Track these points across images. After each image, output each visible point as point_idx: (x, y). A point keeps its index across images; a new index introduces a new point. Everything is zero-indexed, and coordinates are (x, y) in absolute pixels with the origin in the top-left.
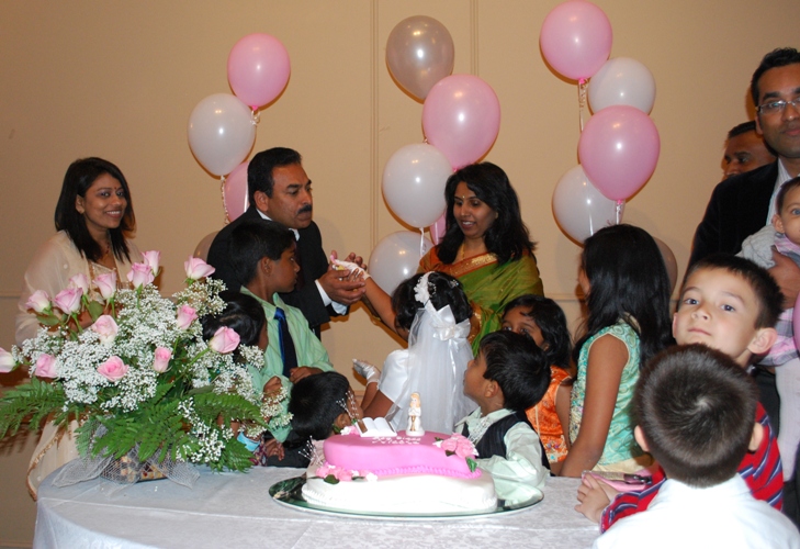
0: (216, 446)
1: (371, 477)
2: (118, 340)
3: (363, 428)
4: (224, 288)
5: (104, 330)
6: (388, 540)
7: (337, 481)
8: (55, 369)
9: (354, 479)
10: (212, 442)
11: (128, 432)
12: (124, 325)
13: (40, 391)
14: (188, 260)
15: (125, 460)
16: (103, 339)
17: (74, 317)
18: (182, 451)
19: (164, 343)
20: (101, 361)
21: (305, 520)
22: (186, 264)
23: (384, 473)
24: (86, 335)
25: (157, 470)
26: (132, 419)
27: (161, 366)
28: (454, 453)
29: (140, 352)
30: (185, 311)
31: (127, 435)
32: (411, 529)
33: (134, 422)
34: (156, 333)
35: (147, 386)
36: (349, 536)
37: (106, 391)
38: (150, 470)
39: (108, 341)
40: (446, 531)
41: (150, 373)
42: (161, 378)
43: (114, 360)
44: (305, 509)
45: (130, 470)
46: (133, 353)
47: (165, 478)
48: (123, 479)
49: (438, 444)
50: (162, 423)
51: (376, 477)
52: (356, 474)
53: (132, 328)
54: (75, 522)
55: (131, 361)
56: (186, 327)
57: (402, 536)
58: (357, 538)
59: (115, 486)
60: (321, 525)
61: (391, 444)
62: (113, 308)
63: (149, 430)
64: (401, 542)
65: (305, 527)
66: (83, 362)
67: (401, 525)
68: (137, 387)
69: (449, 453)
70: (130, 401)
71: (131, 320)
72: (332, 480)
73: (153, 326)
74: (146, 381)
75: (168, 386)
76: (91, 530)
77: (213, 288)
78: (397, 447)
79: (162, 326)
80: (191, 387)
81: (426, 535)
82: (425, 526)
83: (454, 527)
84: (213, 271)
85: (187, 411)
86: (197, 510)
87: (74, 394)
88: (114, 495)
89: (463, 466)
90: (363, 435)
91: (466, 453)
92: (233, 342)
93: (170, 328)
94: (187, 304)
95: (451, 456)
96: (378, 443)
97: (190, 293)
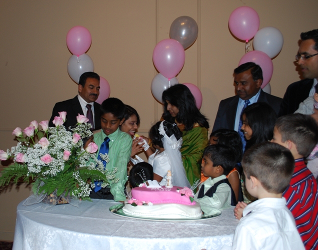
0: (88, 190)
1: (150, 204)
2: (49, 147)
3: (148, 184)
4: (92, 127)
5: (43, 143)
6: (156, 228)
7: (136, 205)
8: (24, 159)
9: (143, 204)
10: (86, 189)
12: (52, 141)
13: (18, 168)
14: (78, 115)
15: (52, 196)
16: (43, 147)
17: (32, 138)
18: (74, 192)
19: (67, 149)
20: (42, 156)
21: (123, 220)
22: (77, 117)
23: (156, 203)
24: (36, 145)
25: (64, 200)
26: (54, 179)
27: (66, 158)
28: (184, 195)
29: (58, 153)
30: (76, 136)
31: (52, 185)
32: (166, 224)
34: (64, 145)
35: (61, 166)
36: (140, 227)
37: (44, 168)
38: (62, 200)
39: (45, 148)
40: (180, 225)
41: (62, 161)
42: (66, 163)
43: (47, 155)
44: (123, 216)
45: (54, 200)
46: (55, 153)
47: (68, 203)
48: (51, 203)
49: (178, 191)
50: (66, 181)
51: (152, 204)
52: (144, 202)
53: (55, 143)
54: (32, 219)
55: (55, 156)
56: (77, 142)
58: (143, 227)
59: (48, 206)
60: (130, 222)
61: (159, 191)
62: (47, 135)
63: (61, 184)
64: (161, 229)
65: (123, 223)
66: (35, 156)
67: (162, 223)
68: (57, 166)
69: (182, 195)
70: (54, 172)
71: (54, 139)
72: (134, 204)
73: (63, 142)
74: (60, 164)
75: (69, 166)
76: (38, 222)
77: (87, 127)
78: (161, 192)
79: (67, 142)
80: (79, 167)
81: (172, 227)
82: (172, 224)
83: (183, 224)
84: (88, 120)
85: (77, 176)
86: (80, 216)
87: (32, 169)
88: (47, 209)
89: (188, 200)
90: (148, 187)
91: (189, 195)
92: (95, 148)
93: (70, 143)
94: (77, 133)
95: (183, 196)
96: (154, 190)
97: (78, 129)
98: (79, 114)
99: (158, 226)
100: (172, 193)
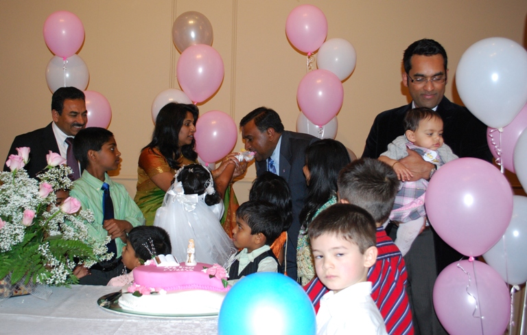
0: (63, 273)
1: (162, 292)
3: (158, 261)
6: (172, 331)
7: (141, 295)
9: (152, 293)
10: (60, 271)
11: (5, 265)
12: (3, 195)
14: (48, 153)
15: (2, 283)
18: (40, 277)
19: (30, 207)
21: (120, 320)
22: (48, 156)
23: (170, 289)
25: (24, 289)
26: (7, 257)
27: (28, 222)
28: (214, 276)
29: (14, 213)
30: (45, 186)
31: (3, 267)
32: (186, 324)
33: (9, 258)
34: (25, 200)
35: (18, 235)
36: (147, 330)
38: (20, 289)
40: (208, 324)
41: (20, 227)
42: (27, 229)
44: (120, 313)
45: (6, 289)
46: (9, 213)
47: (28, 294)
49: (205, 271)
50: (27, 259)
51: (166, 292)
52: (153, 290)
53: (9, 197)
55: (8, 219)
56: (46, 197)
57: (181, 329)
58: (152, 331)
60: (130, 323)
61: (176, 271)
63: (18, 263)
64: (180, 333)
65: (120, 324)
67: (180, 321)
68: (11, 235)
69: (211, 276)
70: (6, 245)
71: (8, 192)
72: (138, 294)
73: (22, 196)
74: (17, 231)
75: (32, 235)
78: (179, 273)
79: (29, 196)
80: (48, 235)
81: (196, 327)
82: (196, 322)
83: (213, 322)
85: (45, 251)
86: (47, 315)
89: (220, 284)
90: (158, 265)
91: (222, 276)
92: (76, 207)
93: (34, 197)
94: (46, 182)
95: (212, 278)
96: (168, 271)
97: (48, 174)
98: (51, 152)
99: (175, 327)
100: (196, 274)
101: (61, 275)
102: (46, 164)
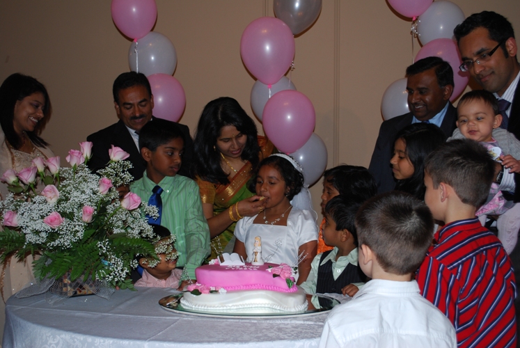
0: (122, 270)
1: (222, 291)
2: (59, 202)
3: (222, 260)
4: (131, 166)
5: (49, 195)
7: (200, 293)
8: (17, 221)
9: (211, 292)
10: (119, 268)
11: (65, 262)
12: (64, 191)
13: (9, 235)
14: (111, 148)
15: (67, 281)
16: (49, 200)
17: (32, 186)
18: (99, 275)
19: (89, 203)
20: (47, 215)
21: (176, 318)
22: (110, 150)
23: (231, 289)
24: (37, 198)
25: (88, 289)
26: (68, 254)
27: (87, 219)
28: (278, 276)
29: (75, 210)
30: (104, 182)
31: (64, 264)
32: (242, 323)
33: (70, 255)
34: (84, 196)
35: (78, 231)
37: (53, 235)
38: (84, 289)
39: (53, 202)
40: (266, 323)
41: (80, 223)
42: (89, 226)
43: (54, 214)
44: (178, 312)
45: (69, 288)
46: (71, 210)
47: (93, 294)
48: (61, 293)
49: (269, 270)
50: (86, 256)
51: (225, 291)
52: (213, 289)
53: (69, 194)
54: (24, 319)
55: (70, 216)
56: (105, 193)
59: (56, 298)
60: (185, 320)
61: (238, 270)
62: (58, 180)
63: (78, 260)
65: (176, 321)
66: (34, 215)
67: (238, 321)
68: (71, 233)
69: (275, 276)
70: (66, 241)
71: (68, 188)
72: (197, 292)
73: (83, 192)
74: (77, 228)
75: (92, 231)
76: (33, 323)
77: (124, 166)
78: (241, 272)
79: (88, 191)
80: (111, 233)
82: (253, 321)
83: (271, 322)
84: (128, 156)
85: (105, 248)
86: (107, 312)
87: (31, 238)
88: (55, 303)
89: (284, 285)
90: (222, 264)
91: (287, 275)
92: (135, 202)
93: (94, 193)
94: (105, 177)
95: (276, 278)
96: (230, 269)
97: (108, 170)
98: (113, 146)
99: (229, 326)
100: (259, 273)
101: (120, 272)
102: (108, 158)
